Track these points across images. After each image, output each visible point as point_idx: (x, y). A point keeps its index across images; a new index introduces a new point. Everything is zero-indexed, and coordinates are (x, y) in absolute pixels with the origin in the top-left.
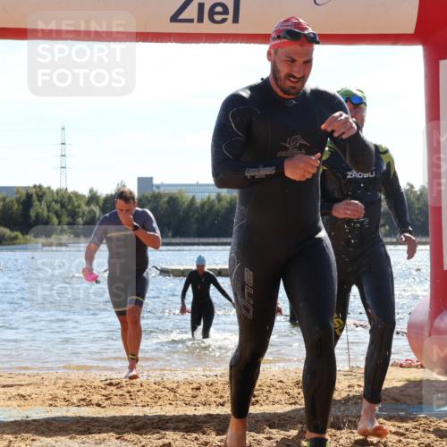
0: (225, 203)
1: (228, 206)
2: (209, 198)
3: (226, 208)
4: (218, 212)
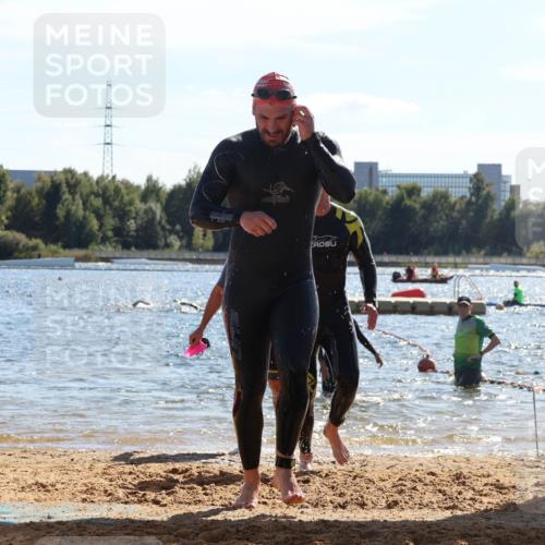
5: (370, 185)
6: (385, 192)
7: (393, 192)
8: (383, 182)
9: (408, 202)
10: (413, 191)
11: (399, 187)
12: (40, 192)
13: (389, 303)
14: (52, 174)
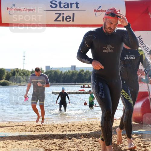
0: (70, 73)
1: (72, 74)
2: (66, 72)
3: (71, 74)
4: (69, 75)
5: (74, 70)
6: (77, 71)
7: (79, 71)
8: (77, 69)
9: (81, 73)
10: (82, 71)
11: (80, 70)
12: (11, 73)
13: (79, 92)
14: (14, 69)
